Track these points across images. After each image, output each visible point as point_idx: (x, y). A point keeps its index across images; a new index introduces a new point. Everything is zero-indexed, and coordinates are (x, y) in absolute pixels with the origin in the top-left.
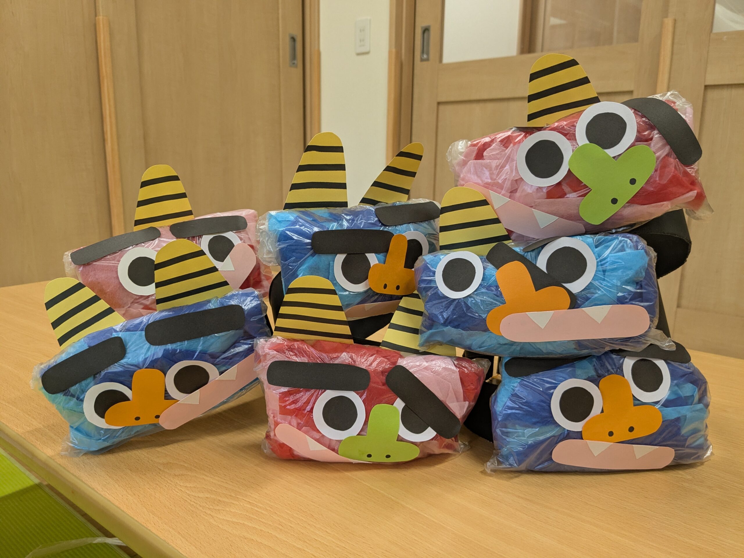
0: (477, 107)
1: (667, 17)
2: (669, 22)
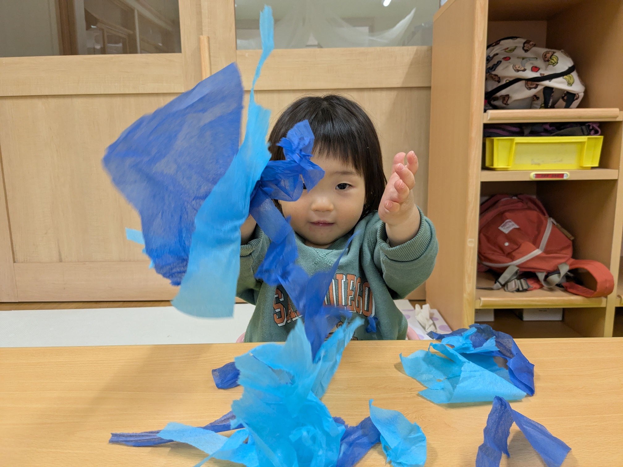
0: (39, 103)
1: (202, 34)
2: (204, 38)
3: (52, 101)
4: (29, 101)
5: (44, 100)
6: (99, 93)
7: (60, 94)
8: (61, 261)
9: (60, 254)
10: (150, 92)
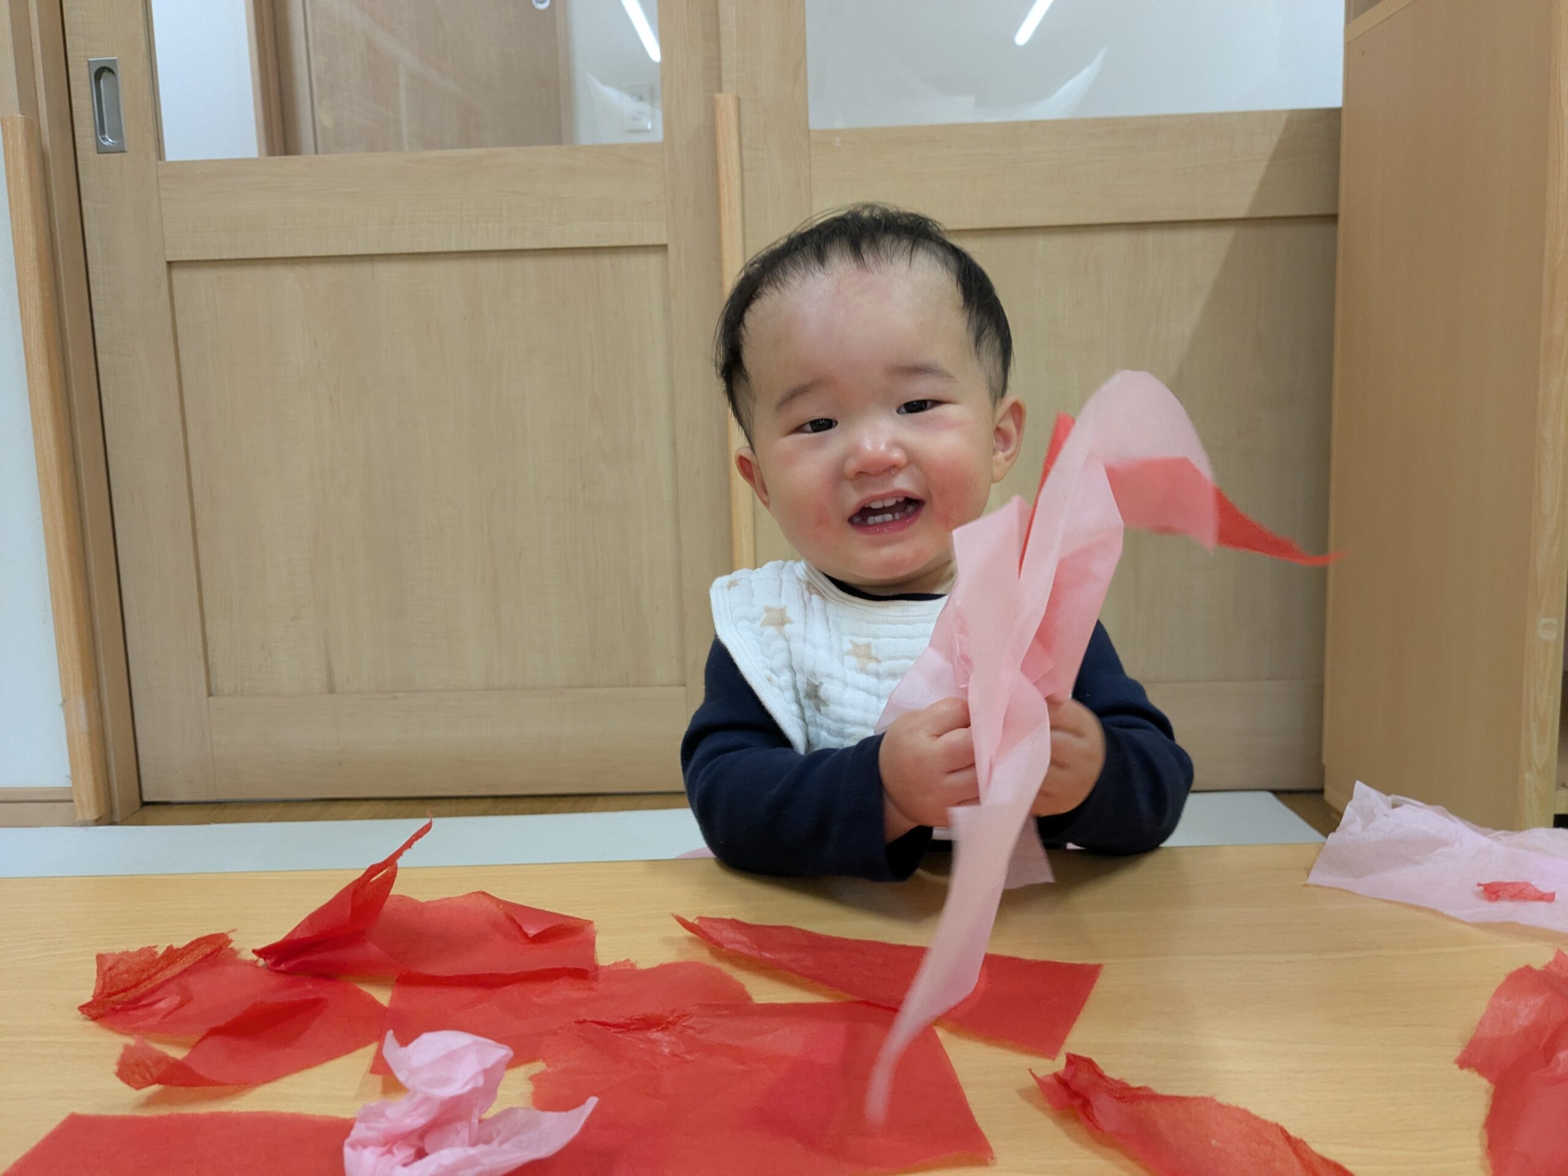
0: (287, 278)
2: (726, 101)
3: (321, 272)
4: (261, 272)
5: (300, 270)
6: (445, 249)
7: (343, 253)
8: (332, 690)
9: (330, 675)
10: (578, 245)
